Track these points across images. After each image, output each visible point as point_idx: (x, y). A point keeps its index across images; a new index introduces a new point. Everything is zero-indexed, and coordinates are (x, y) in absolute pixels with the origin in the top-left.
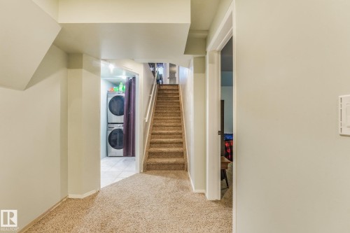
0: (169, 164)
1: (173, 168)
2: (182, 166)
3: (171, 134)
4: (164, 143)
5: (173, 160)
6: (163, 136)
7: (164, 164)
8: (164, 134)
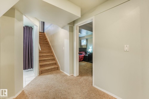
0: (51, 69)
1: (53, 70)
2: (57, 68)
3: (48, 56)
4: (46, 60)
5: (53, 67)
6: (44, 57)
7: (49, 69)
8: (45, 56)
